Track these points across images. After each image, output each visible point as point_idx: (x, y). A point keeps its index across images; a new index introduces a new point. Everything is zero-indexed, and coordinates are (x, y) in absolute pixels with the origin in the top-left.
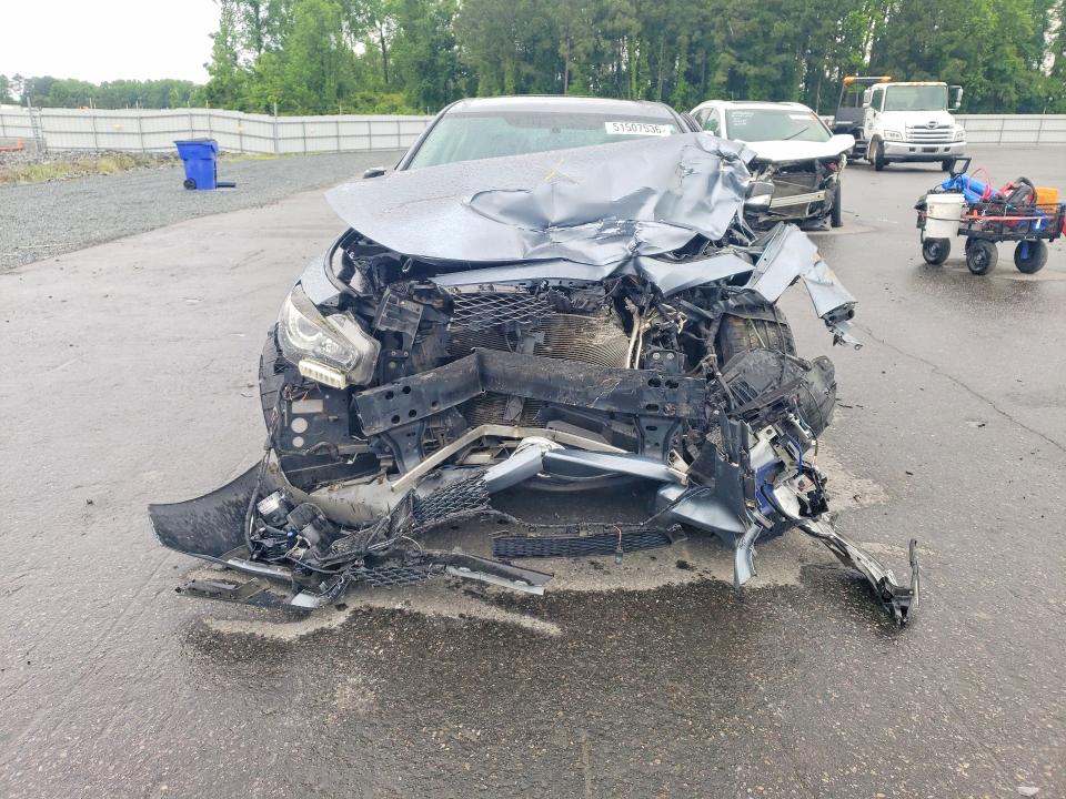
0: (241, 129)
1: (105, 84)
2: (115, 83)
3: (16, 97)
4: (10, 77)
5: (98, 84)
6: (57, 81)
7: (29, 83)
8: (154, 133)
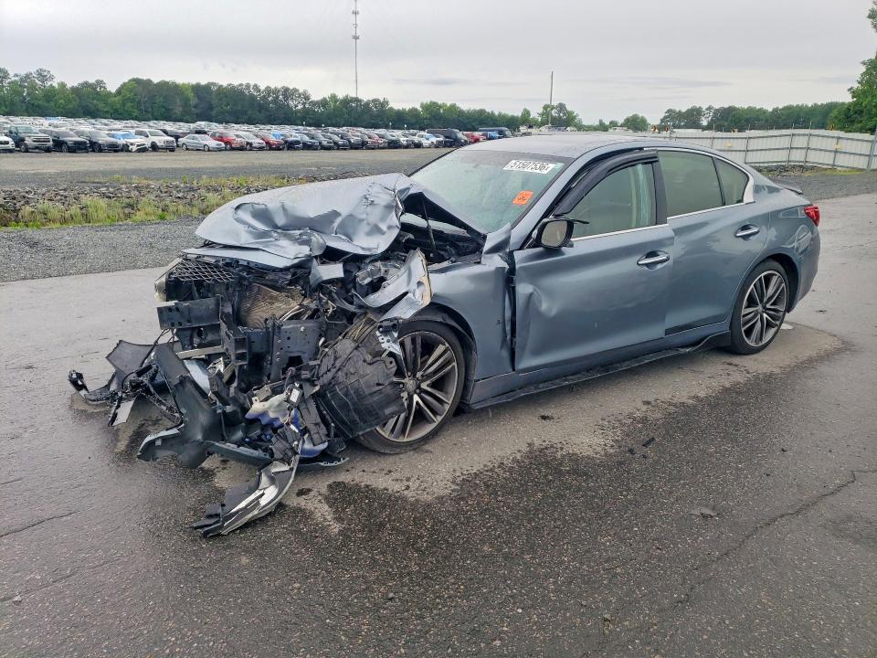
0: (837, 147)
1: (776, 110)
2: (784, 109)
3: (705, 123)
4: (704, 108)
5: (770, 110)
6: (738, 109)
7: (717, 111)
8: (757, 150)
